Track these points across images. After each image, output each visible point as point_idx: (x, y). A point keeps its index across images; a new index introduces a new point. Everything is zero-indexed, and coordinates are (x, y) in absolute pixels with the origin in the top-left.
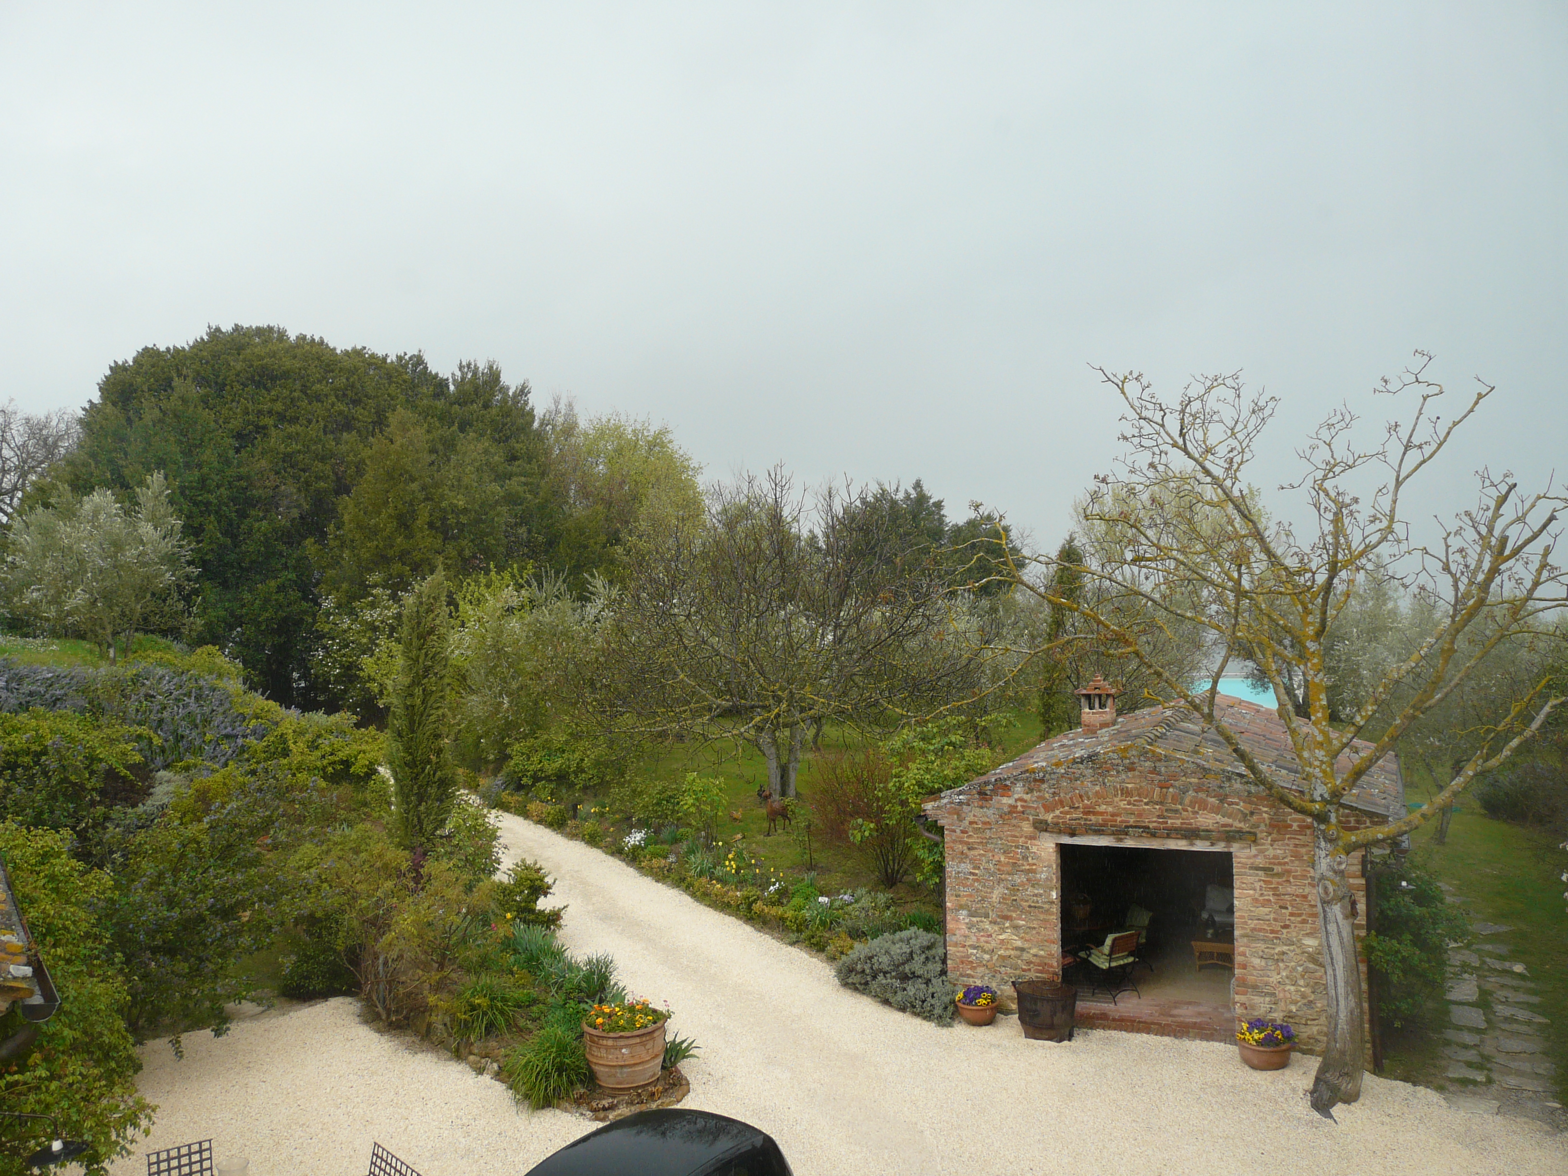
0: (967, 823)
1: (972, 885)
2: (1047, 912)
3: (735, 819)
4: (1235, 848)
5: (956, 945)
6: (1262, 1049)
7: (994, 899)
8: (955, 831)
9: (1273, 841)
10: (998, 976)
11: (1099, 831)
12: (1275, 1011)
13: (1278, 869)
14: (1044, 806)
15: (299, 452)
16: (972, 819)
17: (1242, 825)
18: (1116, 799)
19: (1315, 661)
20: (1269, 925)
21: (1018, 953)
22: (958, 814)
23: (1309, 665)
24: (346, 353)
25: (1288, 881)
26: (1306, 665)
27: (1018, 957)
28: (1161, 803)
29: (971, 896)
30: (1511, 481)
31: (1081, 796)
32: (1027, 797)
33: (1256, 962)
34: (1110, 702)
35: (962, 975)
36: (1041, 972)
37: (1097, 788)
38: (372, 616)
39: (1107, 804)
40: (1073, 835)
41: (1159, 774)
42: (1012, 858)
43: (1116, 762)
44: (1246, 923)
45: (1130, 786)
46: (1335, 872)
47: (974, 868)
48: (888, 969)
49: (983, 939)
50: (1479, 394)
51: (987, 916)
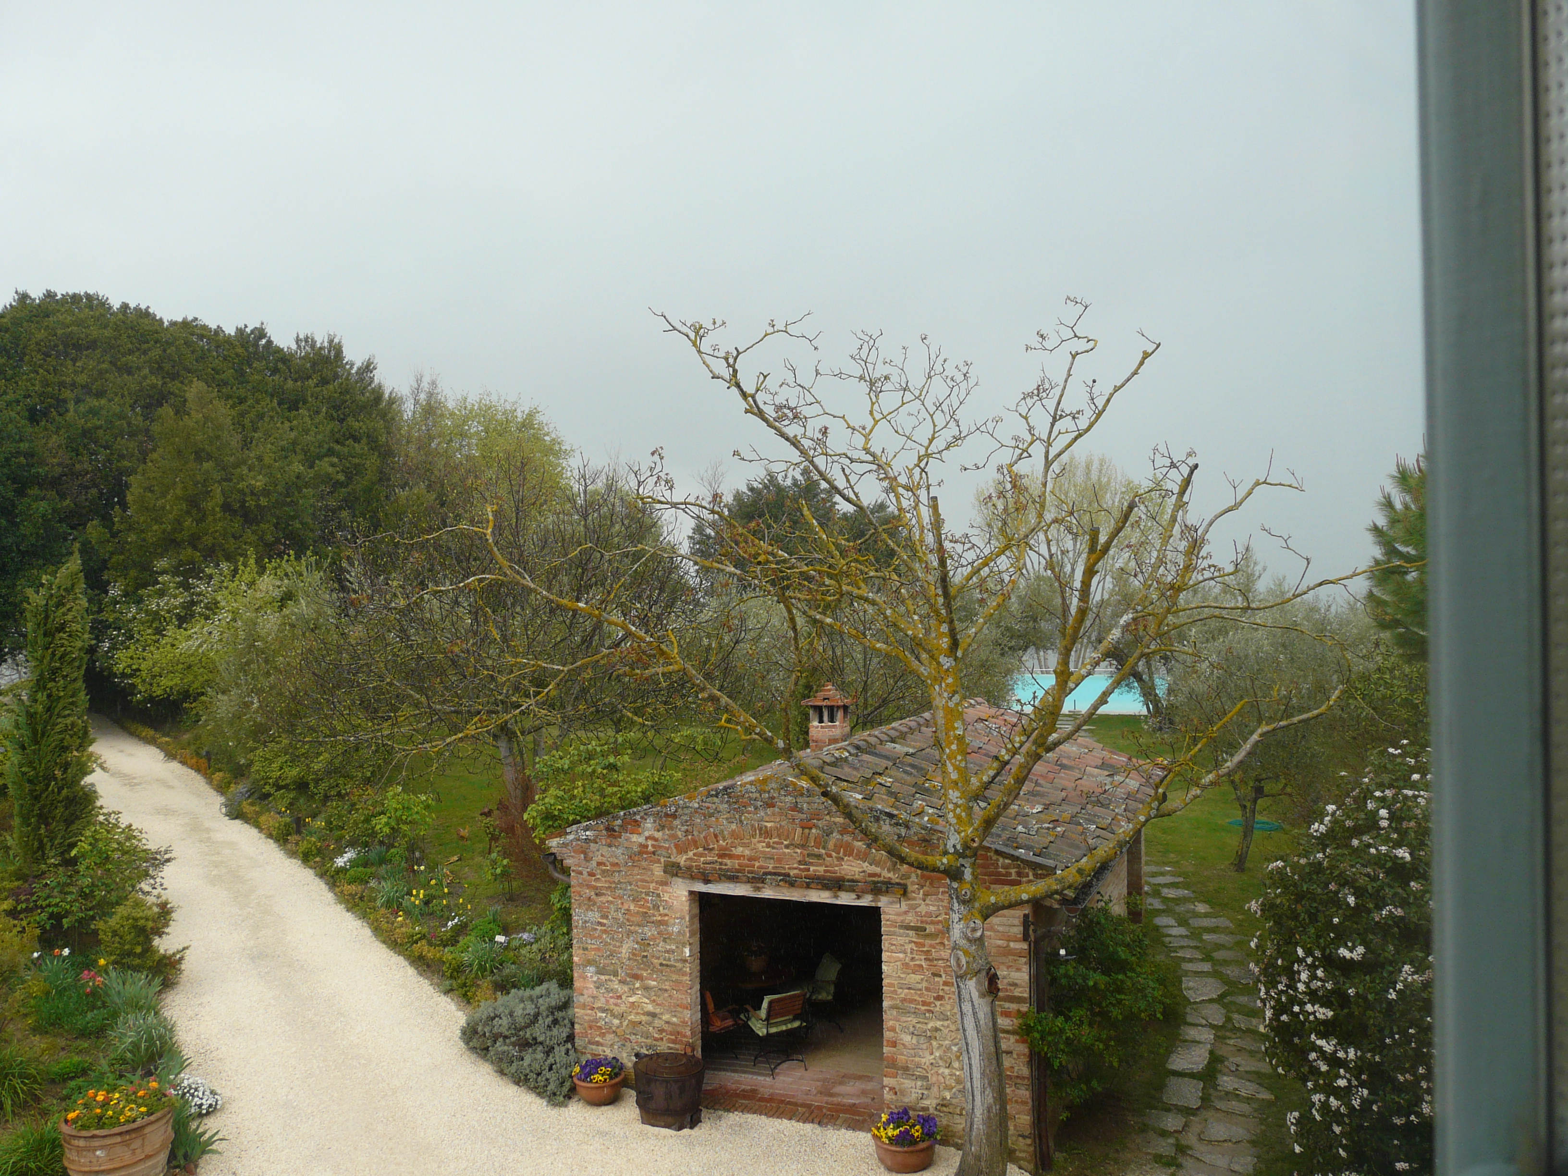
0: (594, 863)
1: (600, 937)
2: (681, 972)
3: (462, 838)
4: (883, 902)
5: (584, 1006)
6: (893, 1148)
7: (623, 955)
8: (581, 873)
9: (926, 895)
10: (628, 1044)
11: (733, 878)
12: (928, 1097)
13: (930, 929)
14: (676, 846)
15: (100, 427)
16: (600, 859)
17: (891, 875)
18: (754, 840)
19: (950, 680)
20: (920, 996)
21: (649, 1018)
22: (585, 853)
23: (943, 685)
24: (173, 324)
25: (942, 944)
26: (940, 686)
27: (650, 1024)
28: (803, 846)
29: (598, 949)
30: (1191, 461)
31: (716, 836)
32: (658, 835)
33: (907, 1038)
34: (840, 714)
35: (590, 1043)
36: (674, 1042)
37: (734, 826)
38: (158, 605)
39: (746, 846)
40: (707, 881)
41: (801, 811)
42: (642, 906)
43: (754, 796)
44: (895, 992)
45: (769, 825)
46: (969, 940)
47: (602, 917)
48: (507, 1033)
49: (612, 1000)
50: (1145, 353)
51: (615, 974)
